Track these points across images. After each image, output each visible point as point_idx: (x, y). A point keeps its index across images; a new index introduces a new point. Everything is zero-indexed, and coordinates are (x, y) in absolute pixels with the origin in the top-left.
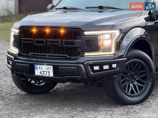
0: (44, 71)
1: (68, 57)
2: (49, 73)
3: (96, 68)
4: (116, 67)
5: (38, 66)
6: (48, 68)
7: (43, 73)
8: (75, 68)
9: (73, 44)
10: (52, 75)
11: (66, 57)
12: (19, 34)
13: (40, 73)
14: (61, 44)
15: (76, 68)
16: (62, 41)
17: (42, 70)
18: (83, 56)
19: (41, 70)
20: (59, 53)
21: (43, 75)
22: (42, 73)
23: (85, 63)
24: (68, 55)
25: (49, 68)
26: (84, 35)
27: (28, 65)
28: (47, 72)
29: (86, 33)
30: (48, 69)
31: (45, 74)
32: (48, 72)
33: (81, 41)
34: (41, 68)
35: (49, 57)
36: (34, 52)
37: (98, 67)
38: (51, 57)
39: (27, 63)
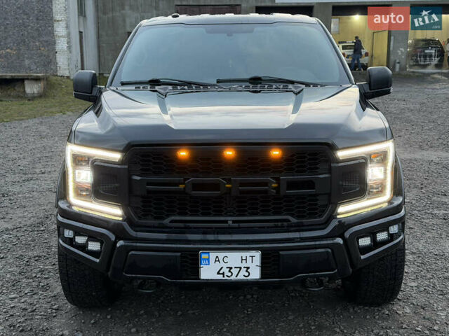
0: (231, 268)
1: (293, 220)
2: (247, 271)
3: (365, 242)
4: (397, 232)
5: (213, 255)
6: (244, 258)
7: (230, 271)
8: (327, 252)
9: (310, 184)
10: (255, 274)
11: (288, 221)
12: (126, 167)
13: (218, 273)
15: (329, 250)
16: (278, 179)
17: (225, 266)
19: (222, 264)
20: (265, 212)
21: (226, 278)
22: (223, 274)
24: (292, 215)
25: (249, 259)
26: (338, 161)
27: (179, 254)
28: (240, 268)
30: (244, 261)
31: (235, 274)
32: (244, 270)
33: (331, 177)
34: (221, 261)
35: (236, 225)
36: (181, 214)
37: (369, 238)
38: (242, 225)
39: (173, 248)
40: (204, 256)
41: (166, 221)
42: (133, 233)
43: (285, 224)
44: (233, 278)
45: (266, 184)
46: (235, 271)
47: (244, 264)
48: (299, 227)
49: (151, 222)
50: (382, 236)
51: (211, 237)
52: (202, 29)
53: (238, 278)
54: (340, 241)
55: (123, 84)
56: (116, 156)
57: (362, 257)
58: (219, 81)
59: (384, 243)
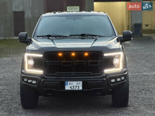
0: (74, 86)
1: (92, 73)
2: (78, 87)
3: (113, 81)
4: (124, 79)
5: (69, 82)
6: (77, 83)
7: (73, 87)
8: (101, 82)
9: (96, 63)
10: (81, 88)
12: (44, 58)
13: (70, 88)
14: (87, 64)
15: (102, 81)
16: (87, 62)
17: (72, 86)
18: (103, 72)
19: (71, 85)
20: (84, 71)
21: (72, 89)
22: (72, 88)
23: (107, 78)
26: (104, 57)
27: (59, 82)
28: (76, 86)
32: (77, 87)
34: (71, 84)
36: (59, 72)
37: (114, 80)
40: (66, 83)
41: (55, 74)
42: (46, 77)
43: (89, 74)
44: (74, 89)
45: (84, 63)
46: (75, 87)
47: (78, 85)
48: (93, 75)
50: (119, 80)
51: (68, 78)
53: (76, 89)
54: (105, 79)
56: (41, 56)
57: (112, 85)
58: (70, 35)
59: (119, 82)
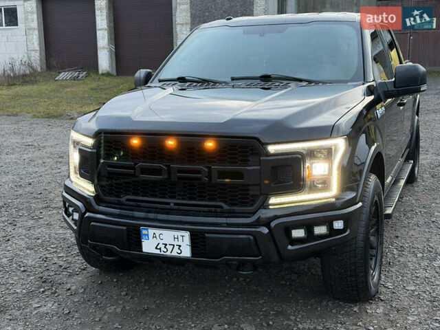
0: (166, 245)
1: (226, 207)
2: (179, 249)
3: (298, 233)
4: (342, 228)
5: (151, 231)
6: (176, 237)
7: (165, 247)
8: (249, 239)
9: (239, 175)
10: (186, 252)
11: (221, 207)
12: (95, 151)
13: (156, 248)
14: (209, 176)
15: (252, 238)
16: (209, 168)
17: (161, 242)
18: (265, 205)
19: (159, 241)
20: (202, 198)
21: (163, 253)
22: (160, 249)
23: (273, 224)
24: (225, 202)
25: (180, 238)
26: (268, 154)
27: (124, 228)
28: (174, 245)
29: (272, 149)
30: (176, 240)
31: (170, 250)
32: (176, 247)
33: (261, 169)
34: (158, 237)
35: (176, 207)
36: (134, 194)
37: (303, 230)
38: (181, 207)
39: (121, 222)
40: (144, 232)
41: (123, 199)
42: (96, 207)
43: (218, 210)
44: (168, 253)
45: (199, 172)
46: (170, 248)
47: (176, 243)
48: (231, 214)
49: (113, 199)
50: (320, 230)
51: (152, 216)
52: (240, 30)
53: (173, 254)
54: (265, 231)
55: (160, 81)
56: (91, 142)
58: (233, 79)
59: (321, 237)
